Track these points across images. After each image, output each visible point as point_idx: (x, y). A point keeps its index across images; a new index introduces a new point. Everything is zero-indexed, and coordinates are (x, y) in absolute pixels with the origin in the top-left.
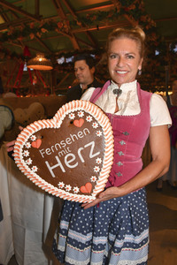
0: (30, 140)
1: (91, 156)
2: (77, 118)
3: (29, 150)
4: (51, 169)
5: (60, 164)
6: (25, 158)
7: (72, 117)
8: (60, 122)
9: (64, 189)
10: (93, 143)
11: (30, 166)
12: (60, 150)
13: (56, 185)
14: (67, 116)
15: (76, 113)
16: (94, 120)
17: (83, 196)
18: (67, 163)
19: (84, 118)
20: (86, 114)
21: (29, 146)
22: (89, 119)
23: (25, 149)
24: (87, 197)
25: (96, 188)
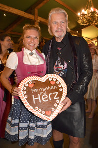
0: (28, 83)
1: (55, 98)
2: (53, 81)
3: (27, 87)
4: (34, 99)
5: (39, 98)
6: (23, 90)
7: (50, 80)
8: (45, 80)
9: (37, 110)
10: (57, 93)
11: (24, 95)
12: (41, 91)
13: (34, 108)
14: (49, 79)
15: (53, 79)
16: (60, 84)
17: (46, 116)
18: (43, 98)
19: (56, 82)
20: (57, 80)
21: (27, 85)
22: (58, 83)
23: (25, 86)
24: (48, 117)
25: (53, 114)
